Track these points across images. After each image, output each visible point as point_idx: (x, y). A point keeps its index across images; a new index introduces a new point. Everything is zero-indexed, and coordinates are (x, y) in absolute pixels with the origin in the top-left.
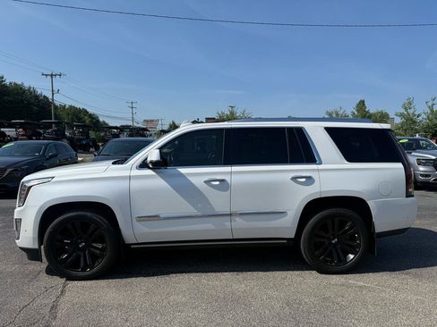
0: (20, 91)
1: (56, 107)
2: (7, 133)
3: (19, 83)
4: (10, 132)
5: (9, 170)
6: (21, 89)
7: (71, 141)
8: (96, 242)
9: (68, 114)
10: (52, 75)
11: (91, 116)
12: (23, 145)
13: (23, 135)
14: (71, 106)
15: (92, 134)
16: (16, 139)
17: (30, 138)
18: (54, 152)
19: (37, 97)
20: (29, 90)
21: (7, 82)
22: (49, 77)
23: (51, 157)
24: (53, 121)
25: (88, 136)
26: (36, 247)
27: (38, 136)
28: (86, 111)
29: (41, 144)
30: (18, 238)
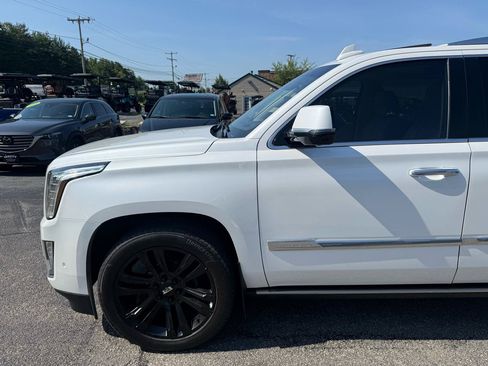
0: (45, 43)
1: (86, 62)
2: (33, 91)
3: (43, 32)
4: (36, 89)
5: (36, 138)
6: (46, 39)
7: (108, 99)
8: (193, 286)
9: (100, 70)
10: (79, 20)
11: (125, 71)
12: (52, 105)
13: (52, 93)
14: (102, 60)
15: (132, 92)
16: (43, 97)
17: (60, 96)
18: (91, 113)
19: (64, 49)
20: (55, 40)
21: (30, 32)
22: (76, 23)
23: (88, 120)
24: (84, 74)
25: (127, 94)
26: (85, 292)
27: (70, 93)
28: (119, 66)
29: (74, 102)
30: (52, 275)
